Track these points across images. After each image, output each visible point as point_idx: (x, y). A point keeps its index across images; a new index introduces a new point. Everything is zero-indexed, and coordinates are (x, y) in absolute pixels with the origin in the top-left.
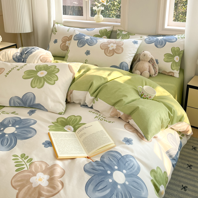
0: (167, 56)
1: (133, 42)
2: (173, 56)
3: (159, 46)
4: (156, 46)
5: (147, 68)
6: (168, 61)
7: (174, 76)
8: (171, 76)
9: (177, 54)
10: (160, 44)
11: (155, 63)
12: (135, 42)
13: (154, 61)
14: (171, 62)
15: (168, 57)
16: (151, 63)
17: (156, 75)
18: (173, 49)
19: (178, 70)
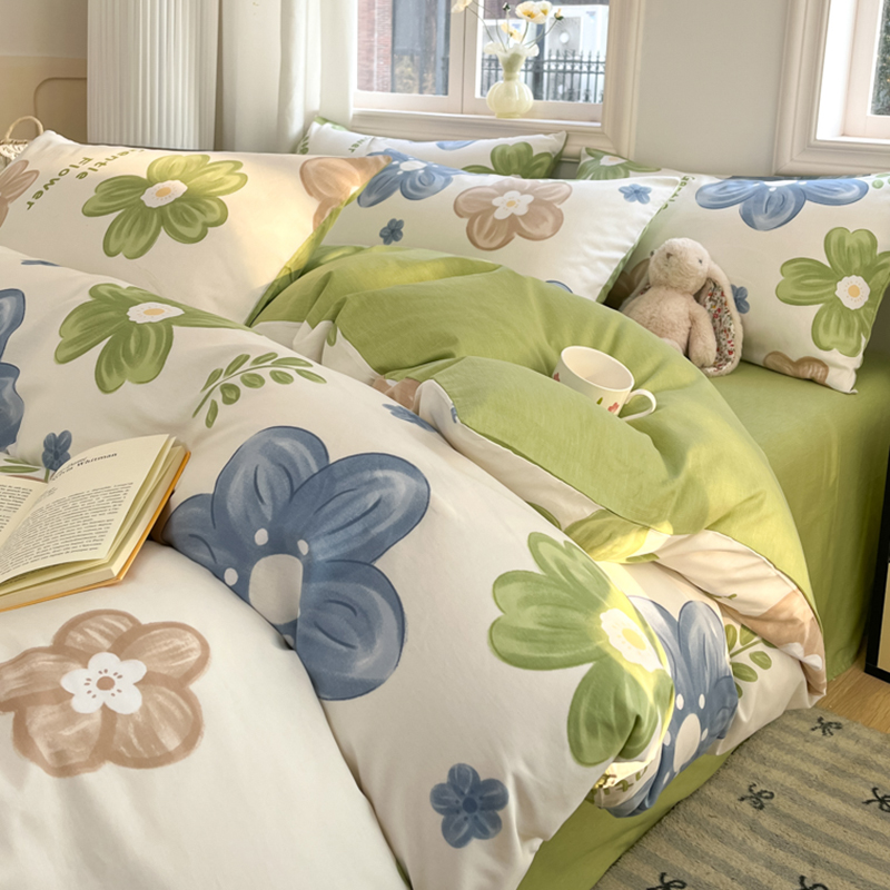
0: (797, 273)
1: (621, 190)
2: (832, 275)
3: (760, 219)
4: (748, 218)
5: (673, 325)
6: (799, 297)
7: (827, 382)
8: (811, 381)
9: (857, 264)
10: (769, 212)
11: (725, 304)
12: (637, 194)
13: (722, 294)
14: (817, 303)
15: (802, 279)
16: (709, 304)
17: (728, 367)
18: (834, 239)
19: (853, 354)
